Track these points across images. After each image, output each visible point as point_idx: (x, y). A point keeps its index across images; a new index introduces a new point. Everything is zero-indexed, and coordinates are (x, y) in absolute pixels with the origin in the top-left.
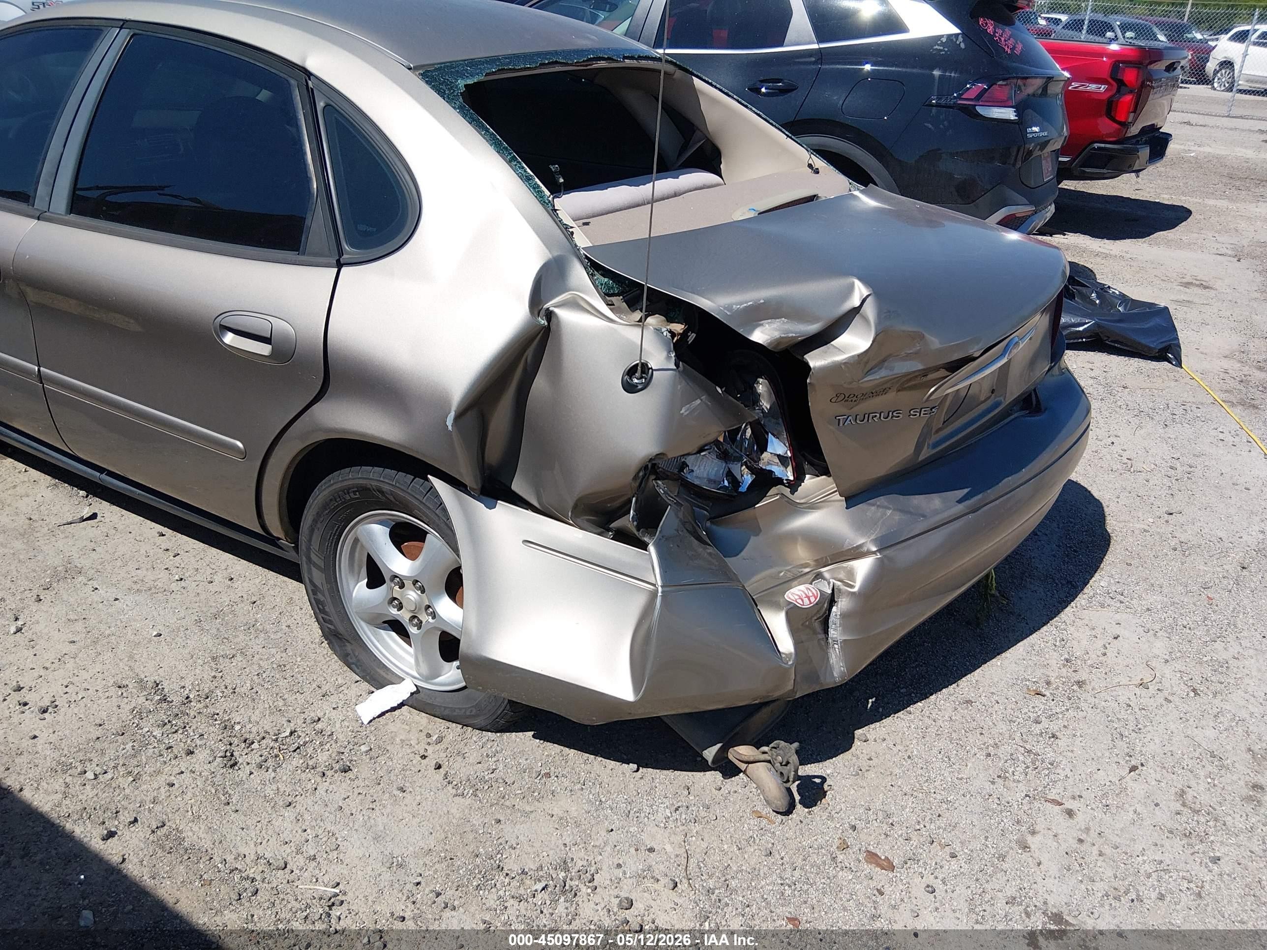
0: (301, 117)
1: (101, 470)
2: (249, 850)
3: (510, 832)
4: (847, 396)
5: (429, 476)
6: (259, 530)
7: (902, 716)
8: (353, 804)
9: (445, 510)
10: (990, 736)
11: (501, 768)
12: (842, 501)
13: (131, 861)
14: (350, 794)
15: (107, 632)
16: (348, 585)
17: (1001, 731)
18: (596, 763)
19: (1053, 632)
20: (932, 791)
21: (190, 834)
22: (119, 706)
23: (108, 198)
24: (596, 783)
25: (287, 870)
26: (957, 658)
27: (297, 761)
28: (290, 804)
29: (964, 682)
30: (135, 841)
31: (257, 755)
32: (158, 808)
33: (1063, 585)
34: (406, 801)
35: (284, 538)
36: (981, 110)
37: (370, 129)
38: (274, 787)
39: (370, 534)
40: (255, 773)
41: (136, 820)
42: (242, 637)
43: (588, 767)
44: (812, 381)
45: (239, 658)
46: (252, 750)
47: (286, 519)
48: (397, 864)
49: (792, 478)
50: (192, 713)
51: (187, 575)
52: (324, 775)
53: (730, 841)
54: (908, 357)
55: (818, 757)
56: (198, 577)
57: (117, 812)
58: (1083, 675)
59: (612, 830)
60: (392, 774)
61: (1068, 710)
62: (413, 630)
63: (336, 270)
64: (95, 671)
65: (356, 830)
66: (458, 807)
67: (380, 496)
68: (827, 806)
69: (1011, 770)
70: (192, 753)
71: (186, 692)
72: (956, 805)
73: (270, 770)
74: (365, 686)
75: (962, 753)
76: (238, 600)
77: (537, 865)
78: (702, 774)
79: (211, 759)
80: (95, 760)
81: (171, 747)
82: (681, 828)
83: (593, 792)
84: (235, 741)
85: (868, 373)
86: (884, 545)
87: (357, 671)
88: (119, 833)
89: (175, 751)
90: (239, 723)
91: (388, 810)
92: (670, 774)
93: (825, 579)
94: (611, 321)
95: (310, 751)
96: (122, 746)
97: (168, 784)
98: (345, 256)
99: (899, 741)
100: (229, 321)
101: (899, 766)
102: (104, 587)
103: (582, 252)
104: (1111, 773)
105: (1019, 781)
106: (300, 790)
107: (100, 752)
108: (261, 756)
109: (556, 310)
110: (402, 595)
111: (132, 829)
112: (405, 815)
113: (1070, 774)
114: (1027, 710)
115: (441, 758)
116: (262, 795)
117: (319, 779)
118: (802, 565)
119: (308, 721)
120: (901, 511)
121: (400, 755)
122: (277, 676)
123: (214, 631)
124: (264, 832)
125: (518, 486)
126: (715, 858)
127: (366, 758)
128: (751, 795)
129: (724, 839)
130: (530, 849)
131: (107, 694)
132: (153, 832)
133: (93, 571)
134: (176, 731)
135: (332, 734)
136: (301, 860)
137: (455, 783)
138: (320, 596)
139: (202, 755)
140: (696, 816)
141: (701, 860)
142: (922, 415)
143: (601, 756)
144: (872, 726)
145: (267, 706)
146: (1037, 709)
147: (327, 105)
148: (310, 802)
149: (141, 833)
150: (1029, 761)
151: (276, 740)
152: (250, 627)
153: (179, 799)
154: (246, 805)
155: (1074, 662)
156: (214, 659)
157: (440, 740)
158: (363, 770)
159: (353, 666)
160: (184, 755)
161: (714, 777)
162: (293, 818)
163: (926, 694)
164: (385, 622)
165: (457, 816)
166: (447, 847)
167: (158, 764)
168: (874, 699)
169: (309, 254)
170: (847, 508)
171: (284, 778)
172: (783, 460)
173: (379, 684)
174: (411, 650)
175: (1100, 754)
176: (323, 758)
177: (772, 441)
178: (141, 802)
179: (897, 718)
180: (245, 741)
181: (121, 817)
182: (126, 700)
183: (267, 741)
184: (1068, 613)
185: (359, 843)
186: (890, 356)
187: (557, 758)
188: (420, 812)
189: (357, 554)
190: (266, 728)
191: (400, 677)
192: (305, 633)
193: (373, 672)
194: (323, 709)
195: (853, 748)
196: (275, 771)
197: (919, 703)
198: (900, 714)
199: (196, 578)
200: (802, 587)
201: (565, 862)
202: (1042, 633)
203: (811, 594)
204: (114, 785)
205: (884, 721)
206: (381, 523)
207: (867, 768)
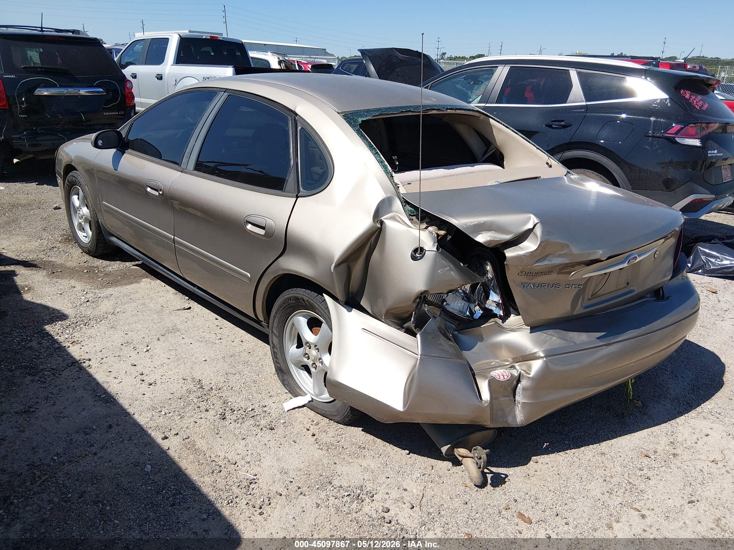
0: (291, 133)
1: (194, 285)
2: (222, 455)
3: (339, 469)
4: (527, 273)
5: (324, 294)
6: (253, 316)
7: (561, 454)
8: (272, 444)
9: (329, 310)
10: (609, 472)
11: (343, 441)
12: (528, 329)
13: (171, 450)
14: (271, 439)
15: (184, 357)
16: (288, 347)
17: (617, 471)
18: (389, 447)
19: (668, 427)
20: (566, 492)
21: (199, 443)
22: (182, 387)
23: (218, 167)
24: (387, 456)
25: (236, 465)
26: (604, 432)
27: (252, 422)
28: (244, 439)
29: (604, 444)
30: (175, 442)
31: (235, 416)
32: (188, 431)
33: (684, 404)
34: (295, 447)
35: (263, 321)
36: (678, 140)
37: (318, 138)
38: (239, 431)
39: (299, 321)
40: (233, 424)
41: (177, 434)
42: (241, 366)
43: (385, 448)
44: (507, 263)
45: (237, 375)
46: (234, 414)
47: (265, 311)
48: (284, 472)
49: (502, 315)
50: (212, 395)
51: (223, 337)
52: (262, 429)
53: (447, 494)
54: (560, 256)
55: (507, 465)
56: (228, 339)
57: (170, 430)
58: (678, 451)
59: (388, 478)
60: (292, 435)
61: (662, 467)
62: (313, 370)
63: (295, 199)
64: (175, 372)
65: (270, 455)
66: (318, 454)
67: (303, 302)
68: (504, 488)
69: (616, 490)
70: (208, 411)
71: (212, 386)
72: (577, 501)
73: (239, 424)
74: (290, 395)
75: (590, 477)
76: (243, 351)
77: (348, 485)
78: (442, 462)
79: (215, 415)
80: (167, 407)
81: (199, 407)
82: (424, 483)
83: (384, 459)
84: (227, 409)
85: (537, 262)
86: (549, 354)
87: (287, 388)
88: (170, 438)
89: (201, 409)
90: (231, 402)
91: (286, 449)
92: (425, 459)
93: (516, 369)
94: (410, 227)
95: (258, 418)
96: (179, 404)
97: (195, 422)
98: (300, 193)
99: (555, 466)
100: (250, 219)
101: (551, 477)
102: (187, 338)
103: (401, 195)
104: (677, 502)
105: (619, 496)
106: (250, 434)
107: (169, 404)
108: (237, 417)
109: (385, 221)
110: (310, 352)
111: (175, 437)
112: (293, 452)
113: (650, 497)
114: (637, 463)
115: (316, 432)
116: (233, 433)
117: (259, 431)
118: (505, 360)
119: (261, 406)
120: (562, 339)
121: (298, 427)
122: (252, 385)
123: (229, 362)
124: (230, 448)
125: (364, 303)
126: (436, 500)
127: (282, 426)
128: (465, 476)
129: (444, 492)
130: (346, 478)
131: (178, 382)
132: (184, 440)
133: (184, 331)
134: (203, 401)
135: (269, 413)
136: (243, 462)
137: (319, 443)
138: (275, 350)
139: (212, 412)
140: (433, 480)
141: (429, 499)
142: (573, 288)
143: (393, 445)
144: (543, 456)
145: (244, 397)
146: (643, 464)
147: (302, 128)
148: (253, 439)
149: (178, 440)
150: (628, 487)
151: (245, 412)
152: (246, 363)
153: (198, 428)
154: (226, 436)
155: (675, 444)
156: (226, 374)
157: (317, 424)
158: (280, 431)
159: (286, 386)
160: (204, 411)
161: (448, 464)
162: (244, 445)
163: (579, 446)
164: (302, 366)
165: (317, 458)
166: (309, 469)
167: (193, 413)
168: (548, 444)
169: (287, 192)
170: (530, 333)
171: (244, 428)
172: (498, 304)
173: (296, 396)
174: (312, 380)
175: (673, 491)
176: (263, 422)
177: (492, 294)
178: (182, 427)
179: (559, 455)
180: (231, 410)
181: (172, 432)
182: (185, 385)
183: (241, 411)
184: (681, 419)
185: (270, 460)
186: (550, 254)
187: (371, 442)
188: (301, 452)
189: (293, 331)
190: (242, 406)
191: (304, 392)
192: (269, 369)
193: (294, 389)
194: (269, 402)
195: (528, 465)
196: (241, 424)
197: (573, 450)
198: (561, 453)
199: (227, 339)
200: (502, 371)
201: (362, 487)
202: (661, 427)
203: (505, 374)
204: (172, 418)
205: (550, 455)
206: (304, 316)
207: (533, 475)
